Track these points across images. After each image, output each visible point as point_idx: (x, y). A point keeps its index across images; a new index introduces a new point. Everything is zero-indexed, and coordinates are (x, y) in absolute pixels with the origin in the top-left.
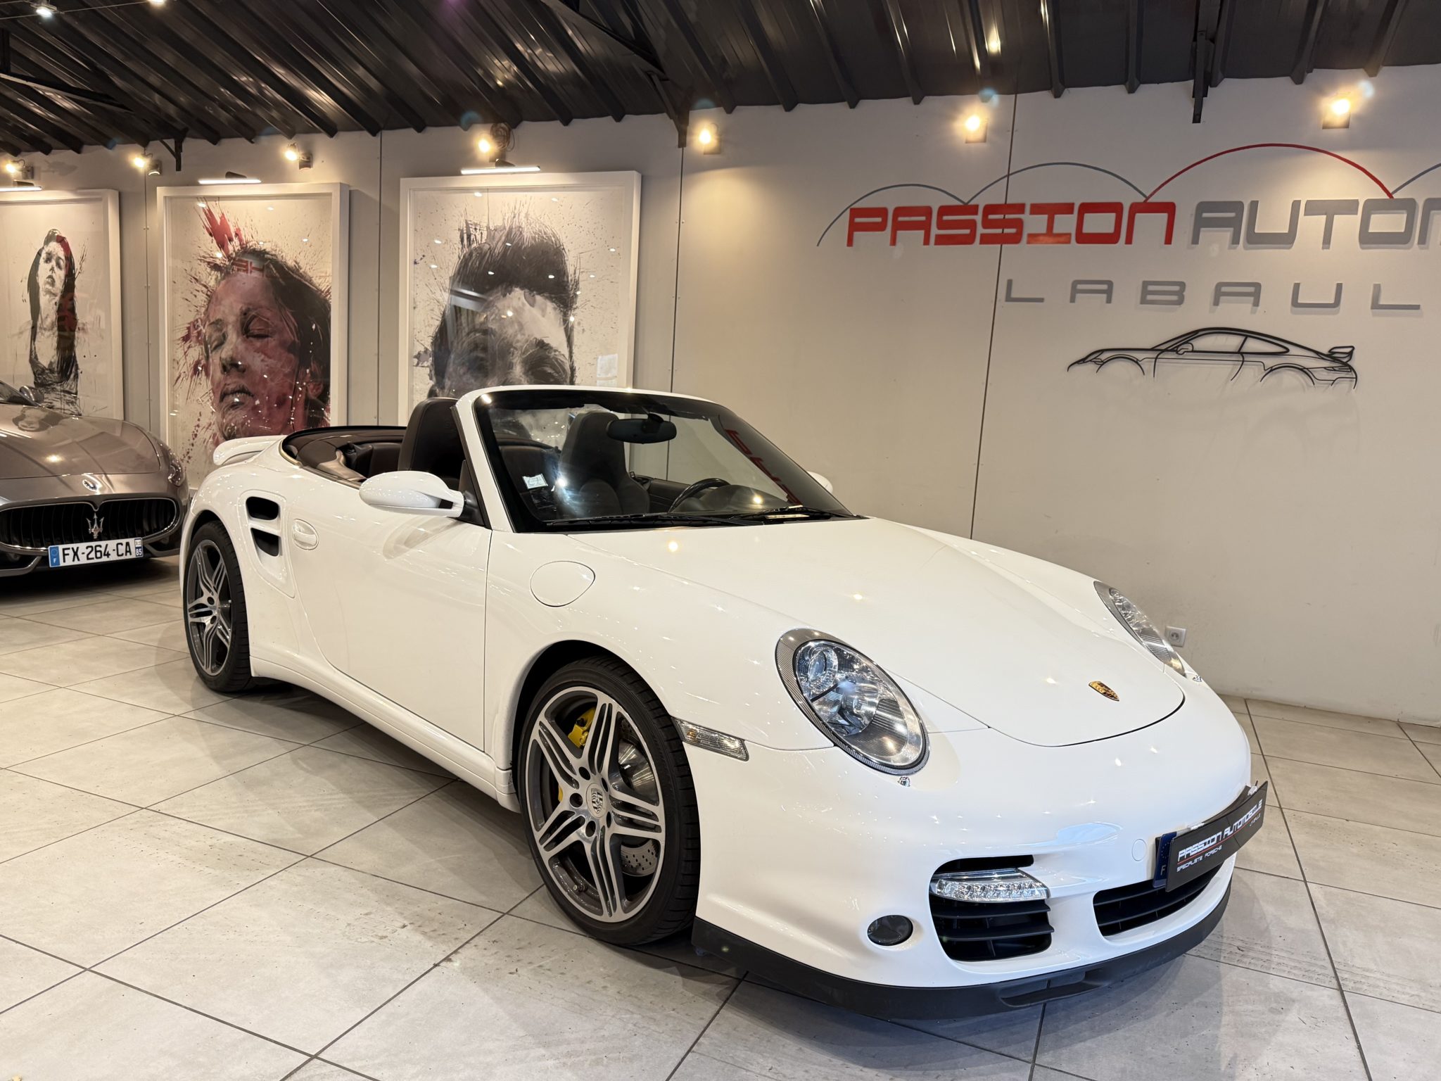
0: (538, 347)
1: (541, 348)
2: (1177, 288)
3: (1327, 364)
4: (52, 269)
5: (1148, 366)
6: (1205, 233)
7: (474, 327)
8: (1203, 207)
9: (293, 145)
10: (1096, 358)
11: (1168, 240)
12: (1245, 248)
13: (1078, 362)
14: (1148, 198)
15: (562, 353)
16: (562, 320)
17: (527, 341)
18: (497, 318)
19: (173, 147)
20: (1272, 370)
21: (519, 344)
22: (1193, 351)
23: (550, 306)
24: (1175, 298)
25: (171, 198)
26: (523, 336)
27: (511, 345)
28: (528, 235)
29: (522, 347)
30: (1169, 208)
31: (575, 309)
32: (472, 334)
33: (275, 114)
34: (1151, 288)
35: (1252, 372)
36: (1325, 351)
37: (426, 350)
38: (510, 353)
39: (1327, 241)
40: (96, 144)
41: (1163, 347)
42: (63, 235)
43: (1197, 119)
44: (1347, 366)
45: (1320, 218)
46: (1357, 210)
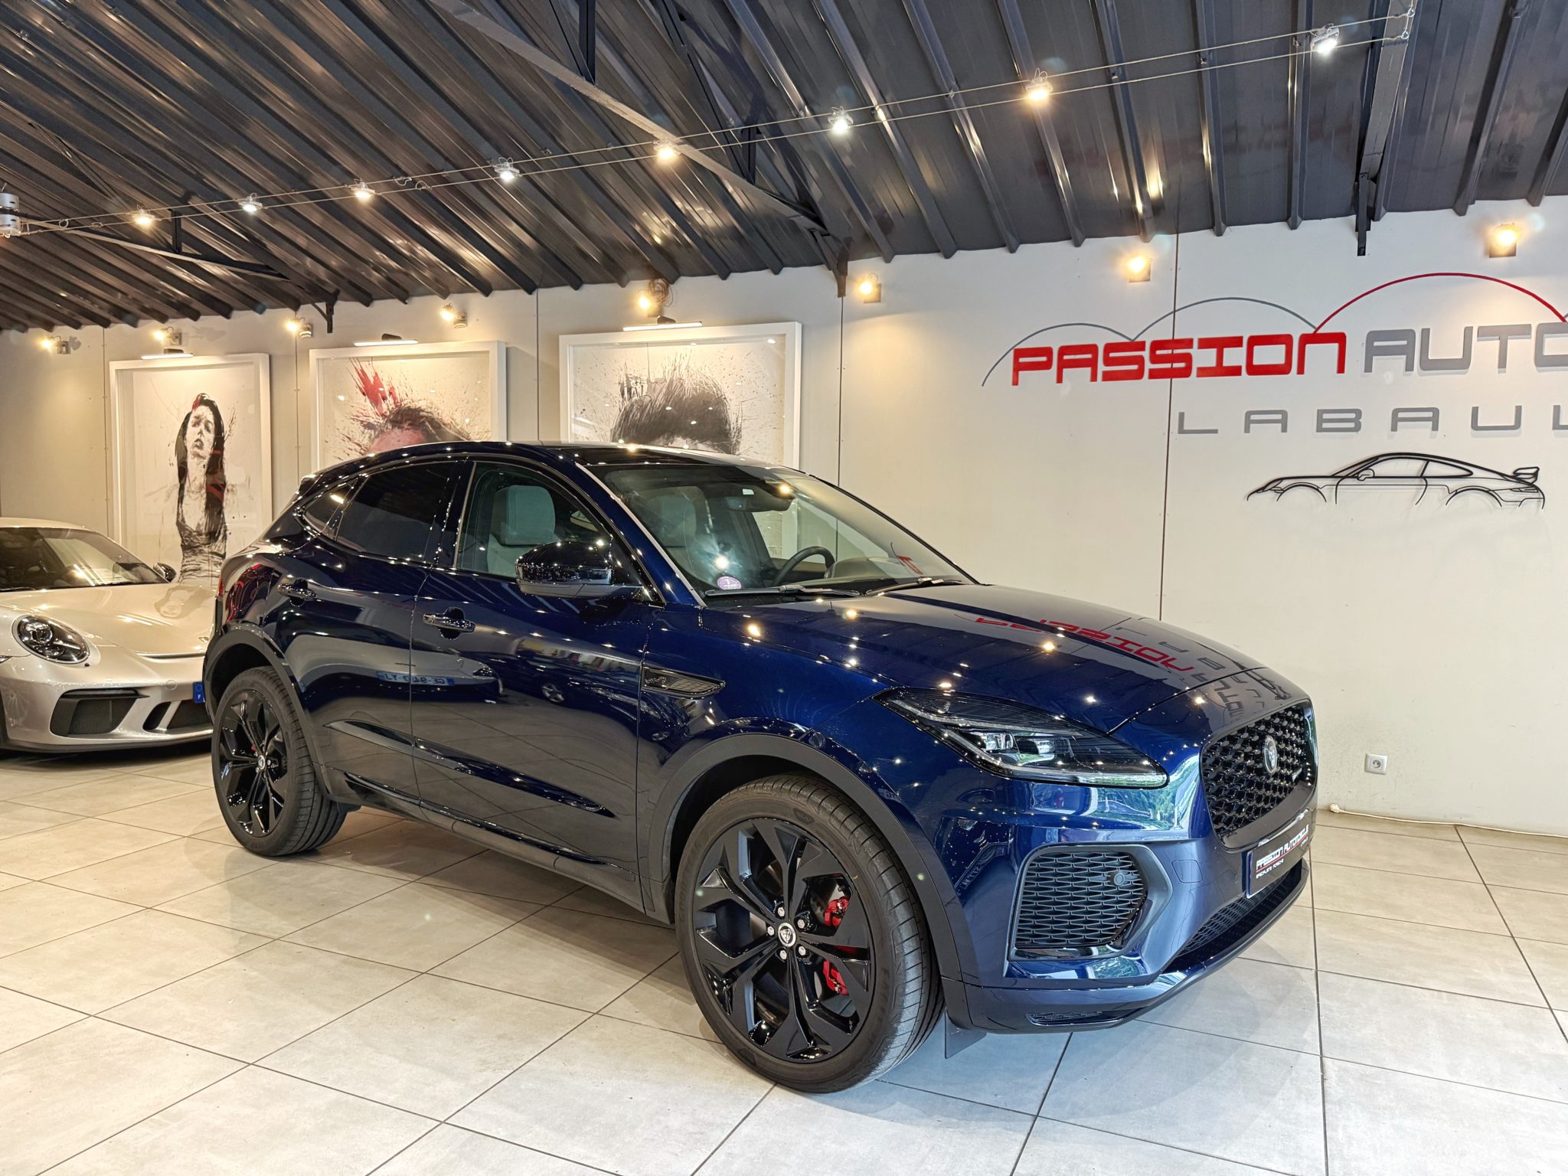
2: (1353, 416)
3: (1512, 485)
4: (201, 433)
5: (1328, 490)
6: (1377, 361)
8: (1373, 336)
9: (449, 307)
10: (1275, 486)
11: (1341, 369)
12: (1421, 375)
14: (1316, 330)
19: (324, 309)
20: (1457, 492)
22: (1374, 477)
24: (1352, 425)
25: (323, 359)
28: (690, 386)
30: (1340, 339)
33: (427, 274)
34: (1326, 416)
35: (1436, 494)
36: (1510, 473)
39: (1502, 363)
40: (247, 309)
42: (212, 399)
43: (1361, 251)
44: (1533, 487)
45: (1494, 345)
46: (1530, 334)
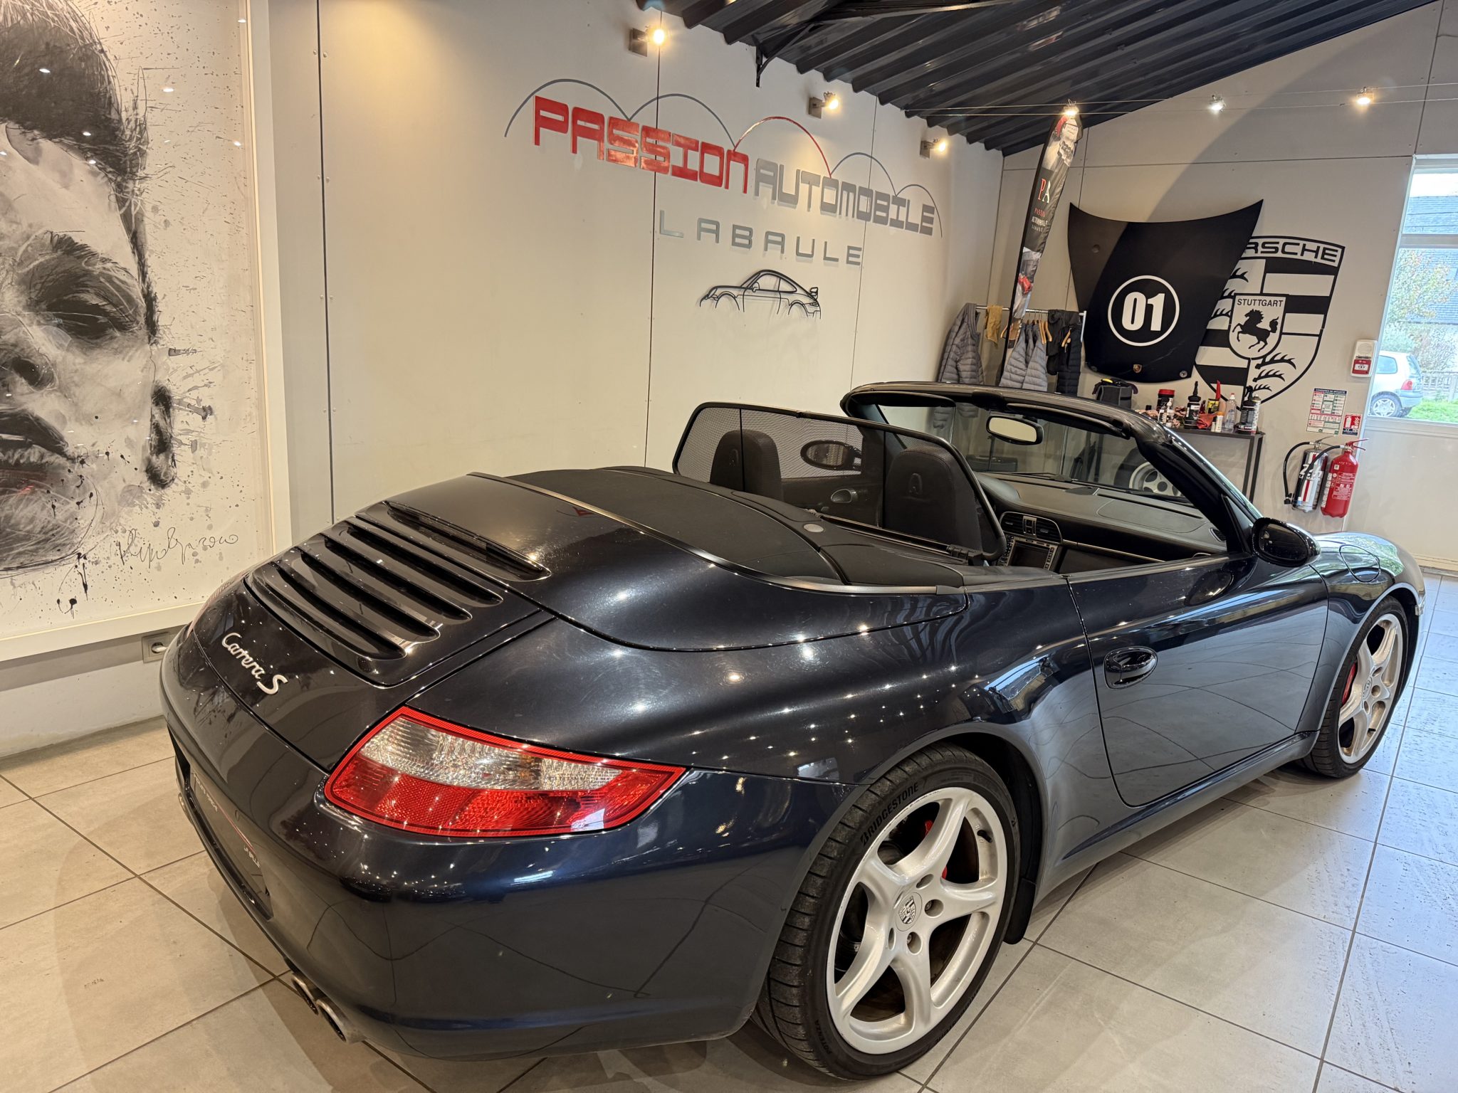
0: (60, 253)
1: (69, 252)
2: (747, 233)
3: (809, 301)
5: (739, 300)
6: (761, 188)
8: (761, 163)
10: (714, 294)
11: (745, 191)
12: (779, 205)
13: (704, 298)
14: (735, 147)
15: (123, 266)
16: (113, 198)
20: (793, 305)
21: (4, 245)
22: (759, 290)
23: (83, 169)
24: (746, 242)
26: (14, 226)
29: (15, 250)
30: (744, 159)
31: (142, 178)
34: (738, 232)
36: (808, 291)
39: (809, 206)
41: (745, 286)
43: (758, 85)
44: (816, 303)
45: (807, 186)
46: (820, 183)
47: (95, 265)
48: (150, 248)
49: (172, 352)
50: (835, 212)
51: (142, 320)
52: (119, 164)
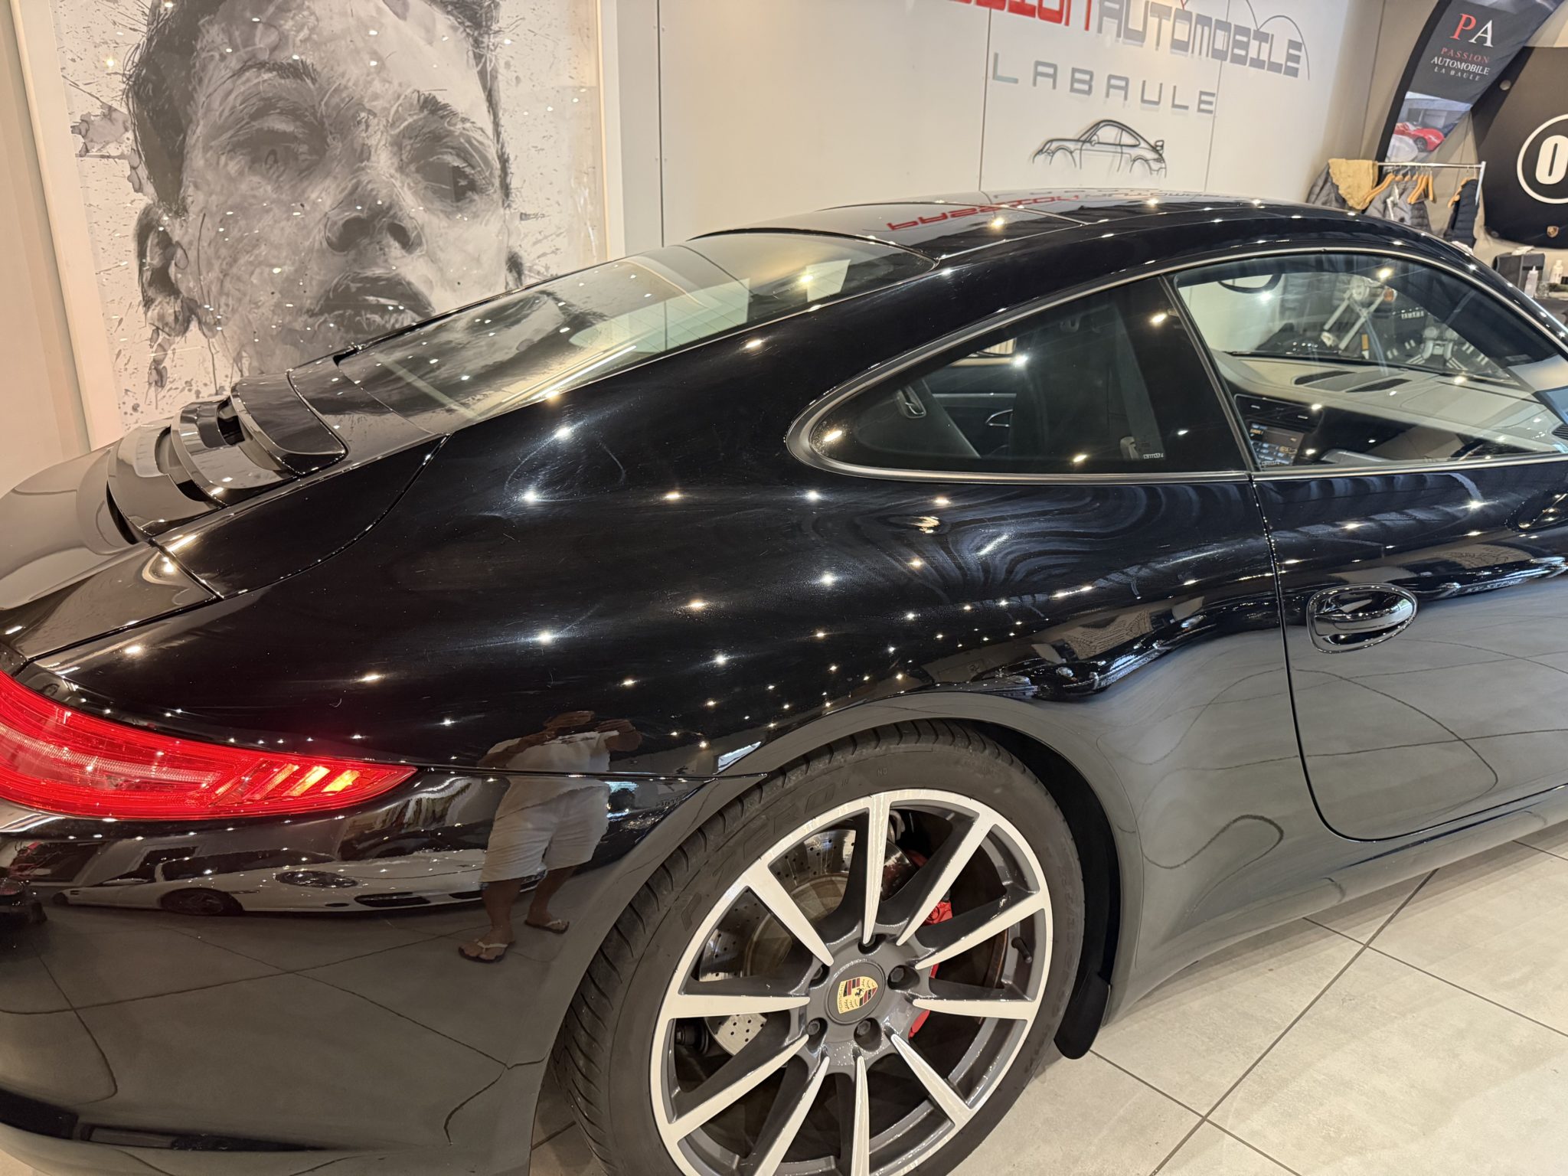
0: (426, 112)
1: (433, 112)
2: (1087, 77)
3: (1154, 156)
5: (1076, 154)
6: (1104, 23)
7: (254, 56)
10: (1049, 148)
11: (1087, 28)
12: (1124, 43)
13: (1036, 155)
15: (479, 125)
16: (471, 54)
17: (399, 97)
18: (315, 37)
20: (1134, 161)
21: (378, 105)
22: (1099, 143)
23: (443, 22)
24: (1086, 87)
26: (387, 85)
27: (360, 106)
29: (386, 110)
31: (496, 32)
32: (247, 74)
34: (1078, 76)
36: (1152, 143)
37: (109, 112)
38: (359, 123)
39: (1158, 43)
41: (1083, 139)
44: (1160, 158)
45: (1156, 20)
46: (1170, 16)
47: (455, 125)
48: (503, 106)
49: (524, 216)
50: (1187, 50)
51: (497, 182)
52: (476, 18)
